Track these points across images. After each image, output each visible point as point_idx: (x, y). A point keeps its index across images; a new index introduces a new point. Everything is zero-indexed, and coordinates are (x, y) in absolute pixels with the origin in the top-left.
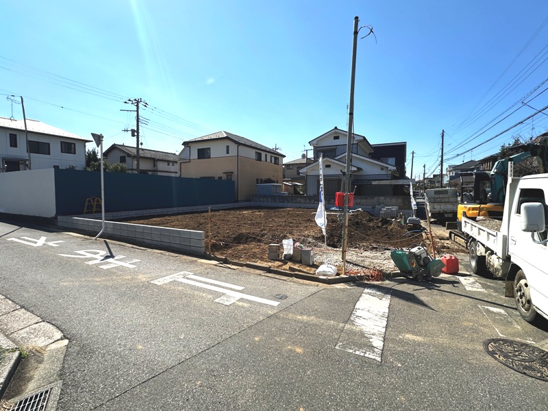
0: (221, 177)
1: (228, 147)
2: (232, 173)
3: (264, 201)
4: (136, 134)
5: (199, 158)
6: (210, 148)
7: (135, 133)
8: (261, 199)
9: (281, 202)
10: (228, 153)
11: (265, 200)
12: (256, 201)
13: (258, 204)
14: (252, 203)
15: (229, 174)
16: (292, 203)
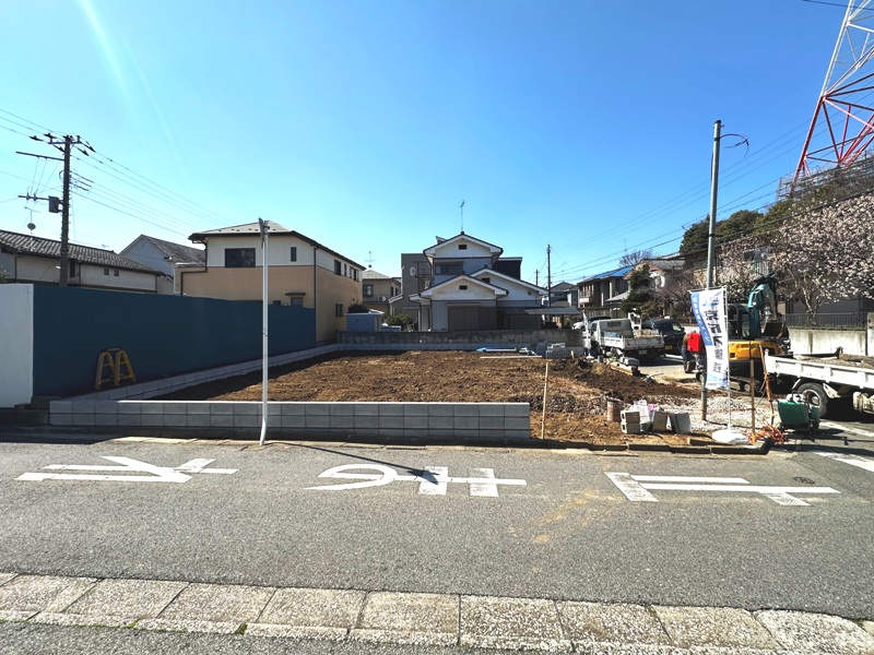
0: (279, 302)
1: (294, 251)
2: (304, 294)
3: (362, 342)
4: (60, 207)
5: (227, 266)
6: (254, 249)
7: (60, 205)
8: (358, 339)
9: (394, 342)
10: (294, 258)
11: (364, 339)
12: (347, 342)
13: (351, 346)
14: (341, 345)
15: (297, 297)
16: (413, 342)
